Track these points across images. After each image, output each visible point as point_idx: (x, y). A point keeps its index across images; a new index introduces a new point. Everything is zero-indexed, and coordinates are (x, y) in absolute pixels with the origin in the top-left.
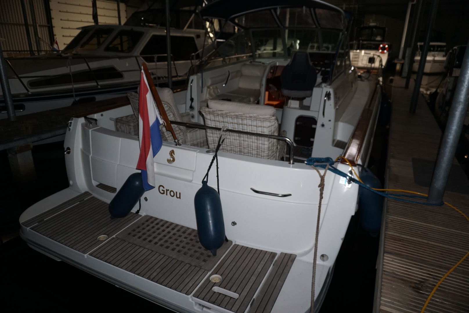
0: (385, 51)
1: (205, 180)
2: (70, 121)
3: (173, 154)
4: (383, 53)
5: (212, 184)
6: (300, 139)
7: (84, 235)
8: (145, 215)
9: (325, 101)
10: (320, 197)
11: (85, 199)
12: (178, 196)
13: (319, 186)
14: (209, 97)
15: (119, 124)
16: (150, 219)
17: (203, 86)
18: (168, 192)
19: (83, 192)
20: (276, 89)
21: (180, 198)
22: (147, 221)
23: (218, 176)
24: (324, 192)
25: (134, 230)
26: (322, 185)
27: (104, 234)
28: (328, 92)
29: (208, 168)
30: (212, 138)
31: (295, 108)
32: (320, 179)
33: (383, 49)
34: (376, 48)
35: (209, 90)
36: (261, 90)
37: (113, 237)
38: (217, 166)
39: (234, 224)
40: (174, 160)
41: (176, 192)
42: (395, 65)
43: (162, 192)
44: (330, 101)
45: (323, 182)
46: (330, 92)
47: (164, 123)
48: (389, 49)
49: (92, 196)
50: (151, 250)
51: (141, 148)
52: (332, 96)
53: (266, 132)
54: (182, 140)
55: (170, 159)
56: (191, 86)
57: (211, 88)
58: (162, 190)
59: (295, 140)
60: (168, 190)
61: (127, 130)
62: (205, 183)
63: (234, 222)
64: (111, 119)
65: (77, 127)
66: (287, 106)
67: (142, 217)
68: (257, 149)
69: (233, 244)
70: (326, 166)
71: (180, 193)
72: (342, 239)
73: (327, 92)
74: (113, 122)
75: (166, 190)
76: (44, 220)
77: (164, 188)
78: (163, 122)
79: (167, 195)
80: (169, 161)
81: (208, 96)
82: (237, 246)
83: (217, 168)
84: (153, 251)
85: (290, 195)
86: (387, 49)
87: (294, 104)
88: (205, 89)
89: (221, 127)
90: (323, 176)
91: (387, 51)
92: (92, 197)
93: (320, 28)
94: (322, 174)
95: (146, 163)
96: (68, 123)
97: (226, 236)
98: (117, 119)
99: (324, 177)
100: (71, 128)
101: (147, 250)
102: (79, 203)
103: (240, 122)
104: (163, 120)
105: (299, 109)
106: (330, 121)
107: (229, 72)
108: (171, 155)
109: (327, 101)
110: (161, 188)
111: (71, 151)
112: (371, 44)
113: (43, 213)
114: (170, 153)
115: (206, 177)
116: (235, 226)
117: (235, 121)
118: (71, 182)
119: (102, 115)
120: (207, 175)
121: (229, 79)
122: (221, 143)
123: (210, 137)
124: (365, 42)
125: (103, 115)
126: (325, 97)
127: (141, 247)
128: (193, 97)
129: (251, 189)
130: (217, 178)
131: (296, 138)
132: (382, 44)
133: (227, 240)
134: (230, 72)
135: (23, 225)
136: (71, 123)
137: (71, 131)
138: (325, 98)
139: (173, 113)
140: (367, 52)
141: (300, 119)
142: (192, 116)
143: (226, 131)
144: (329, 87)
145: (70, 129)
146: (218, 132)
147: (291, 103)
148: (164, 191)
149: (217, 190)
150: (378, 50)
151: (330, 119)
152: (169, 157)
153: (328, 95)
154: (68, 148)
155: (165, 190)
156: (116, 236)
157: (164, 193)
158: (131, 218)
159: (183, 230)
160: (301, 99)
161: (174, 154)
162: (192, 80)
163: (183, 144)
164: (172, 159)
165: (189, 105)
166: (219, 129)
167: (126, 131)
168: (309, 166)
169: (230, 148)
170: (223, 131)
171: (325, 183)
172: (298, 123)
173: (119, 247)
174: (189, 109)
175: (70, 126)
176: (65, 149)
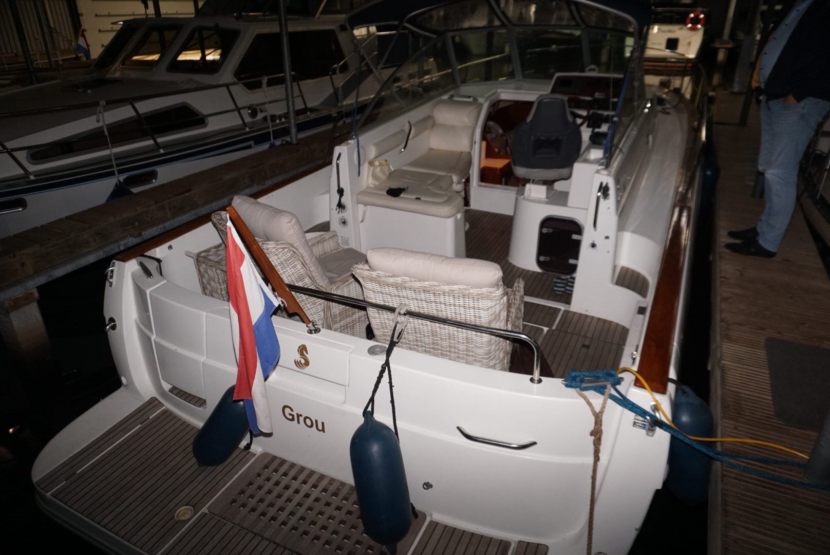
0: (699, 26)
1: (370, 409)
2: (111, 269)
3: (305, 353)
4: (693, 29)
5: (382, 416)
6: (548, 259)
7: (150, 508)
8: (262, 452)
9: (598, 198)
10: (595, 459)
11: (151, 418)
12: (320, 428)
13: (592, 434)
14: (373, 182)
15: (204, 266)
16: (272, 462)
17: (361, 163)
18: (301, 419)
19: (147, 399)
20: (501, 131)
21: (324, 432)
22: (266, 467)
23: (392, 402)
24: (602, 448)
25: (243, 492)
26: (597, 434)
27: (187, 505)
28: (604, 185)
29: (373, 387)
30: (378, 320)
31: (539, 201)
32: (592, 419)
33: (695, 21)
34: (681, 20)
35: (372, 168)
36: (472, 153)
37: (203, 513)
38: (390, 382)
39: (428, 486)
40: (307, 363)
41: (316, 421)
42: (716, 51)
43: (290, 417)
44: (607, 201)
45: (599, 426)
46: (607, 184)
47: (283, 302)
48: (706, 23)
49: (164, 408)
50: (275, 543)
51: (240, 363)
52: (612, 192)
53: (484, 319)
54: (323, 305)
55: (300, 361)
56: (338, 165)
57: (377, 163)
58: (290, 414)
59: (539, 263)
60: (301, 415)
61: (218, 278)
62: (368, 414)
63: (428, 483)
64: (188, 254)
65: (125, 279)
66: (522, 197)
67: (256, 457)
68: (467, 342)
69: (428, 519)
70: (605, 387)
71: (323, 424)
72: (636, 530)
73: (601, 184)
74: (192, 259)
75: (297, 414)
76: (76, 473)
77: (292, 410)
78: (281, 302)
79: (299, 422)
80: (297, 363)
81: (371, 180)
82: (434, 525)
83: (391, 387)
84: (278, 545)
85: (535, 443)
86: (703, 22)
87: (536, 191)
88: (365, 168)
89: (395, 306)
90: (600, 414)
91: (702, 26)
92: (164, 410)
93: (584, 26)
94: (597, 410)
95: (252, 395)
96: (106, 272)
97: (412, 504)
98: (198, 255)
99: (602, 416)
100: (114, 280)
101: (268, 542)
102: (139, 426)
103: (433, 298)
104: (280, 299)
105: (547, 203)
106: (607, 238)
107: (409, 122)
108: (302, 354)
109: (602, 200)
110: (287, 411)
111: (117, 323)
112: (672, 12)
113: (75, 455)
114: (298, 350)
115: (371, 404)
116: (430, 489)
117: (423, 296)
118: (124, 380)
119: (170, 247)
120: (372, 400)
121: (410, 137)
122: (395, 339)
123: (375, 318)
124: (660, 9)
125: (173, 247)
126: (599, 191)
127: (256, 534)
128: (341, 186)
129: (458, 428)
130: (391, 404)
131: (542, 259)
132: (692, 12)
133: (415, 514)
134: (412, 123)
135: (38, 486)
136: (112, 271)
137: (113, 286)
138: (599, 194)
139: (302, 261)
140: (665, 28)
141: (547, 222)
142: (343, 221)
143: (405, 314)
144: (605, 172)
145: (111, 284)
146: (390, 315)
147: (530, 190)
148: (293, 416)
149: (393, 429)
150: (686, 24)
151: (607, 235)
152: (298, 357)
153: (604, 190)
154: (112, 320)
155: (294, 413)
156: (208, 508)
157: (293, 420)
158: (236, 462)
159: (332, 489)
160: (549, 183)
161: (307, 353)
162: (340, 155)
163: (323, 327)
164: (303, 361)
165: (337, 203)
166: (392, 310)
167: (216, 280)
168: (573, 389)
169: (414, 338)
170: (400, 314)
171: (603, 428)
172: (545, 231)
173: (216, 537)
174: (336, 209)
175: (111, 277)
176: (107, 322)
